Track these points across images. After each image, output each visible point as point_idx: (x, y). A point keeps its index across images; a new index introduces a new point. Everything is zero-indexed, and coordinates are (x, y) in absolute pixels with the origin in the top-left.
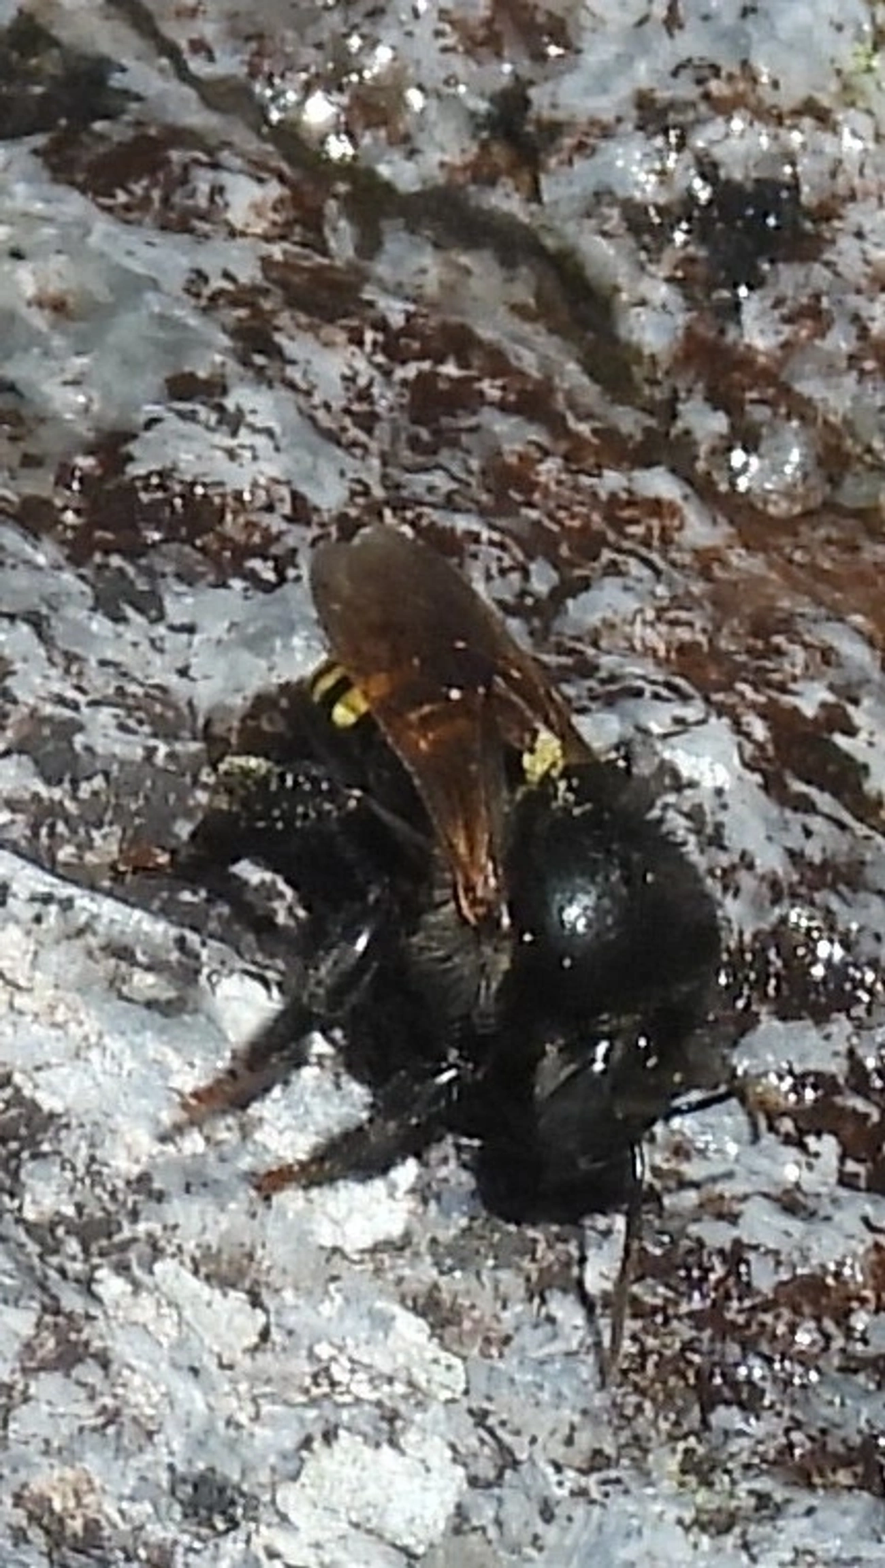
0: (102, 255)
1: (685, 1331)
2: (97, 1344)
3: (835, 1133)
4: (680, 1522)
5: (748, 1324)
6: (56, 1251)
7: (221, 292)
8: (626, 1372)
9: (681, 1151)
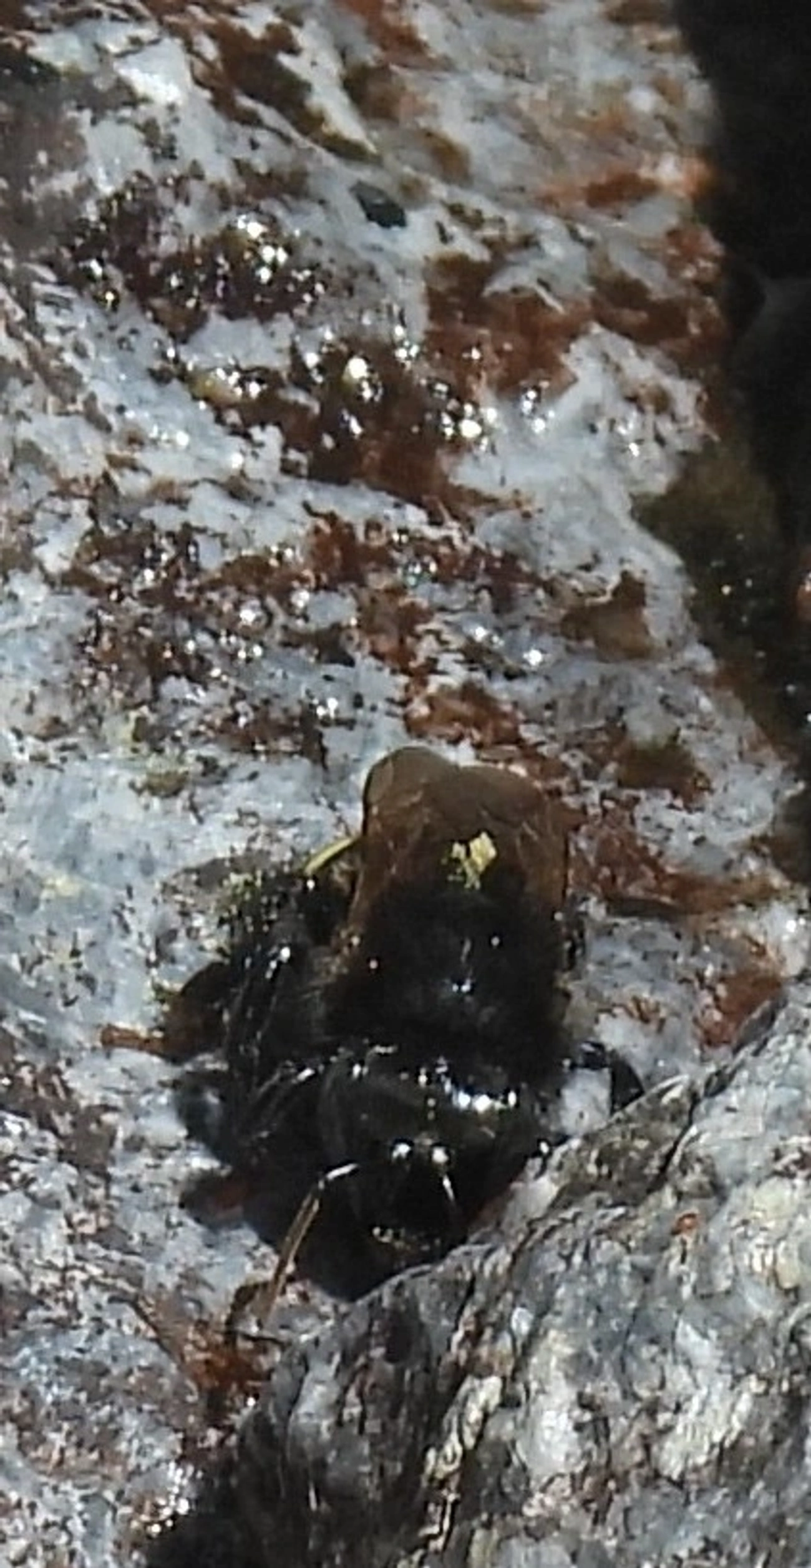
1: (139, 609)
3: (278, 424)
4: (132, 785)
5: (197, 601)
8: (83, 645)
9: (135, 440)
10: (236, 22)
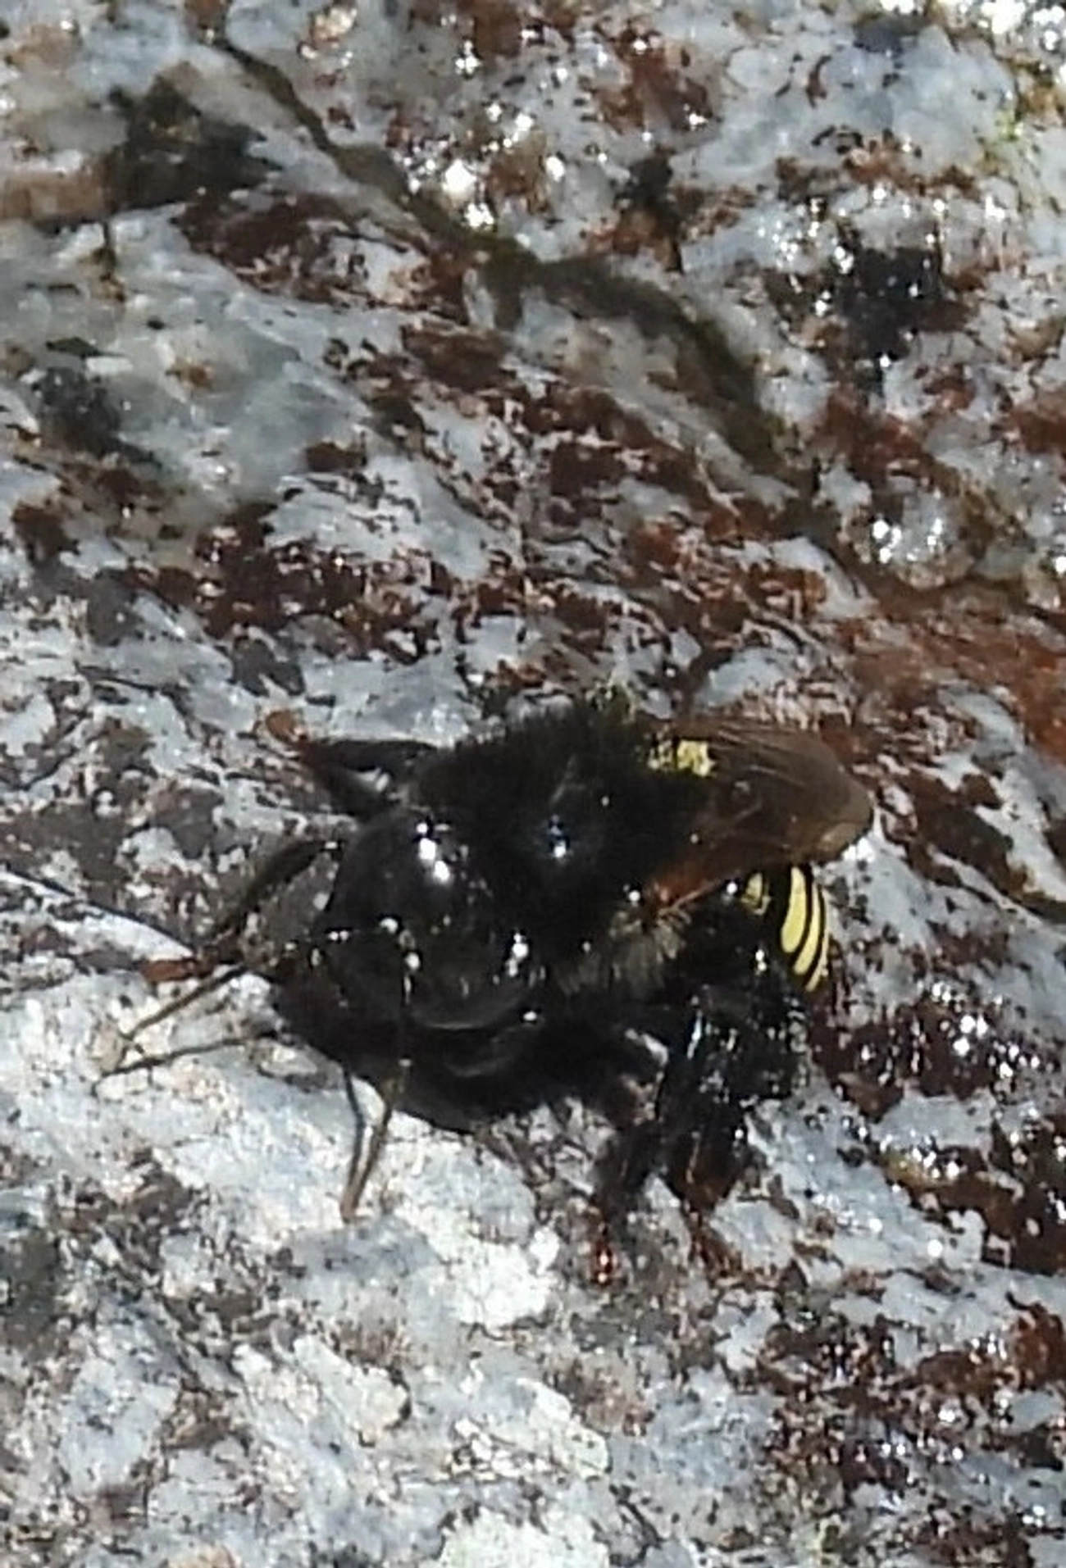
0: (241, 324)
1: (828, 1408)
2: (237, 1421)
3: (978, 1209)
5: (892, 1402)
6: (196, 1328)
7: (362, 363)
8: (768, 1450)
9: (824, 1227)
10: (932, 772)
